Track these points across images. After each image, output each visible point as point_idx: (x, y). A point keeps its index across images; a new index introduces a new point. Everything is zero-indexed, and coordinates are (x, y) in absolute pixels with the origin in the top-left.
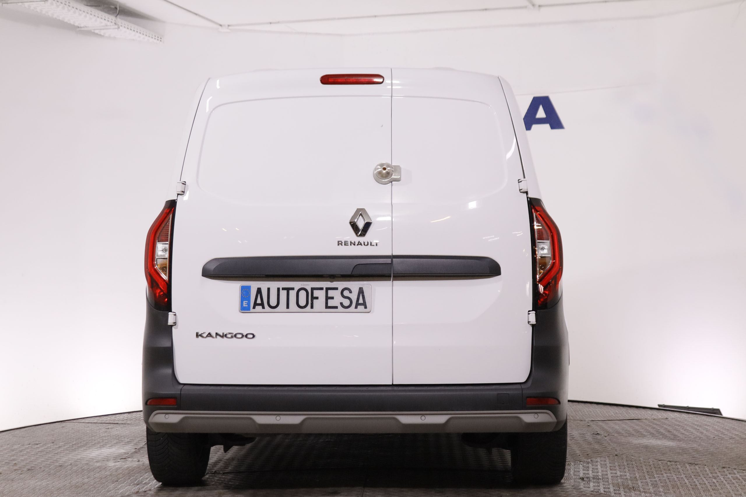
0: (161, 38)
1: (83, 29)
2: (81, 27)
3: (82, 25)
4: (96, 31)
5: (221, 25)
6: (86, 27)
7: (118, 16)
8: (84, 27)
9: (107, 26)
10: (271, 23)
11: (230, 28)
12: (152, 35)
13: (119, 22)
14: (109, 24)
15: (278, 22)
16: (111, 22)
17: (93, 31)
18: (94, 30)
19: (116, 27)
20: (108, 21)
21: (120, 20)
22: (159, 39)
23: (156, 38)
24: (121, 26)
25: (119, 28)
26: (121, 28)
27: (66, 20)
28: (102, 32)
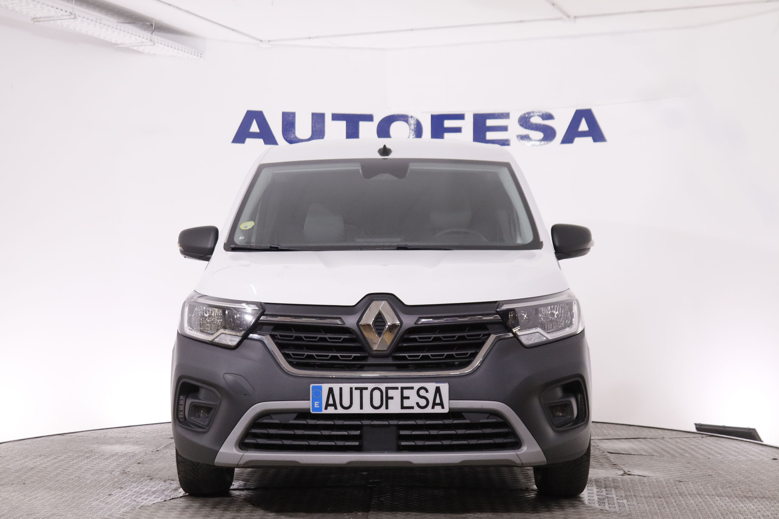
0: (201, 54)
1: (120, 46)
2: (118, 44)
3: (119, 42)
4: (135, 48)
5: (261, 41)
6: (123, 44)
7: (154, 33)
8: (121, 44)
9: (143, 42)
10: (310, 38)
11: (270, 43)
12: (192, 51)
13: (155, 39)
14: (144, 40)
15: (317, 37)
16: (147, 39)
17: (131, 48)
18: (132, 46)
19: (152, 43)
20: (143, 38)
21: (156, 37)
22: (199, 55)
23: (196, 54)
24: (158, 42)
25: (154, 44)
26: (157, 44)
27: (102, 37)
28: (141, 49)
